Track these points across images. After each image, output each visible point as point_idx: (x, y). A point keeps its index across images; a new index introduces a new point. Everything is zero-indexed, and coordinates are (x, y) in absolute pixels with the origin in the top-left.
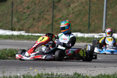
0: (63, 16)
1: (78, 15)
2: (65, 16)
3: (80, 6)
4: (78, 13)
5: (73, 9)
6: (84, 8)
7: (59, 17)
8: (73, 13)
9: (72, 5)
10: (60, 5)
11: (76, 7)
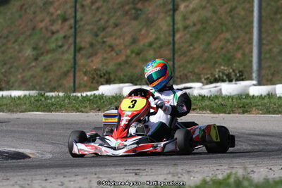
0: (157, 39)
1: (198, 32)
2: (162, 36)
3: (204, 8)
4: (199, 27)
5: (185, 18)
6: (215, 12)
7: (147, 41)
8: (186, 28)
9: (182, 7)
10: (149, 9)
11: (193, 12)
